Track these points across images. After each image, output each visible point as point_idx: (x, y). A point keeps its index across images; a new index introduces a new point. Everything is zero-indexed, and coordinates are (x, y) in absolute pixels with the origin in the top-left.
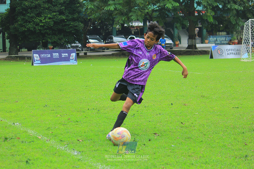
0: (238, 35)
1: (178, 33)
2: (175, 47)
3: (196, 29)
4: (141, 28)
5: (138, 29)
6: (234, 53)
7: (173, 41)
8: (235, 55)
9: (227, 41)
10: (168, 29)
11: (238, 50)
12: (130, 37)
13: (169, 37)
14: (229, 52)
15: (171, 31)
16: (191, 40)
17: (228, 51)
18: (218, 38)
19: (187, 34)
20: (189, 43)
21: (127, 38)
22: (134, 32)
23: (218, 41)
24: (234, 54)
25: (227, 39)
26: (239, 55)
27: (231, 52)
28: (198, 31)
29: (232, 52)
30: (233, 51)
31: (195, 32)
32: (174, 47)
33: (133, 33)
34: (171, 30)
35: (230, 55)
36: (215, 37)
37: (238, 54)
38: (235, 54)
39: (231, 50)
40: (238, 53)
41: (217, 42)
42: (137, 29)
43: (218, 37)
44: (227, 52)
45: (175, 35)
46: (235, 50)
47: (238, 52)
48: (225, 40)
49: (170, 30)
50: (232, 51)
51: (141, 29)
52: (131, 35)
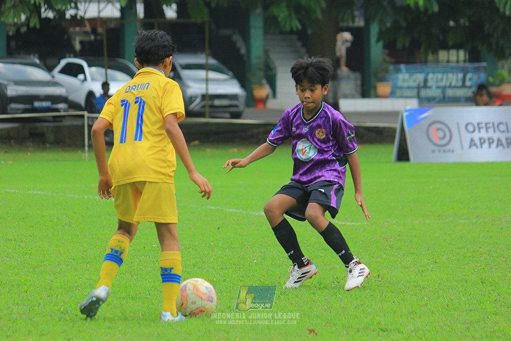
1: (266, 52)
2: (251, 110)
3: (339, 36)
4: (113, 25)
5: (100, 30)
6: (499, 140)
7: (243, 86)
8: (500, 147)
9: (470, 87)
10: (224, 32)
12: (63, 63)
13: (226, 70)
14: (476, 136)
15: (235, 43)
17: (474, 131)
18: (431, 76)
22: (81, 43)
23: (430, 88)
24: (499, 143)
25: (470, 79)
28: (349, 45)
30: (495, 131)
31: (337, 48)
32: (247, 110)
33: (78, 46)
34: (237, 38)
35: (479, 150)
36: (421, 72)
38: (502, 144)
39: (487, 129)
41: (428, 90)
42: (94, 31)
43: (434, 73)
44: (467, 137)
45: (254, 61)
46: (502, 127)
48: (460, 84)
49: (230, 37)
50: (491, 131)
51: (110, 31)
52: (68, 55)
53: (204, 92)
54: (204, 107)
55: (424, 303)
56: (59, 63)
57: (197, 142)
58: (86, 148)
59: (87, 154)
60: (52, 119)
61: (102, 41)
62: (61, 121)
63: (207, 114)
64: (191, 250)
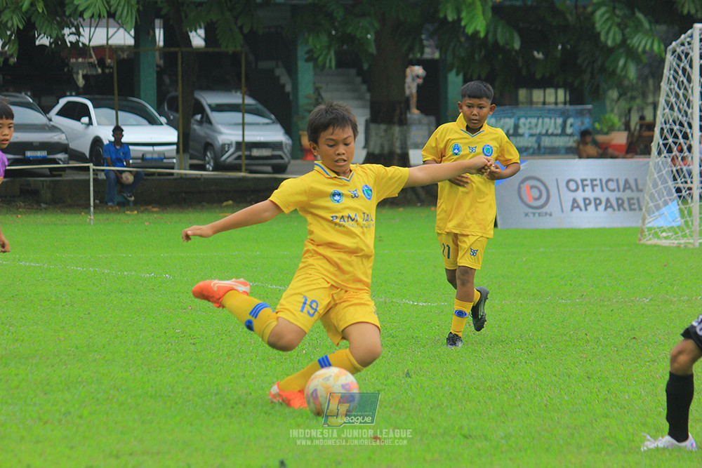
0: (627, 106)
1: (317, 90)
2: (299, 162)
3: (408, 71)
4: (125, 56)
5: (109, 61)
6: (608, 200)
7: (288, 132)
8: (610, 210)
9: (571, 135)
10: (264, 65)
11: (630, 188)
12: (63, 102)
13: (267, 112)
14: (580, 196)
15: (278, 78)
16: (383, 127)
17: (577, 190)
18: (522, 121)
19: (360, 98)
20: (372, 144)
21: (46, 110)
22: (85, 77)
23: (522, 135)
24: (608, 205)
25: (571, 125)
26: (631, 209)
27: (588, 193)
28: (420, 81)
29: (598, 193)
30: (602, 190)
31: (406, 86)
32: (293, 162)
33: (81, 82)
34: (280, 72)
35: (584, 212)
36: (510, 117)
37: (630, 205)
38: (611, 206)
39: (593, 186)
40: (629, 199)
41: (518, 139)
42: (101, 63)
43: (526, 118)
44: (568, 197)
45: (302, 101)
46: (612, 185)
47: (628, 194)
48: (559, 131)
49: (272, 71)
50: (598, 189)
51: (121, 62)
52: (68, 94)
53: (240, 139)
54: (239, 158)
55: (517, 403)
56: (58, 103)
57: (230, 202)
58: (92, 208)
59: (92, 217)
60: (48, 172)
61: (111, 74)
62: (60, 176)
63: (244, 168)
64: (224, 337)
